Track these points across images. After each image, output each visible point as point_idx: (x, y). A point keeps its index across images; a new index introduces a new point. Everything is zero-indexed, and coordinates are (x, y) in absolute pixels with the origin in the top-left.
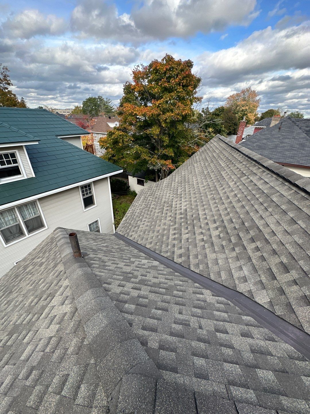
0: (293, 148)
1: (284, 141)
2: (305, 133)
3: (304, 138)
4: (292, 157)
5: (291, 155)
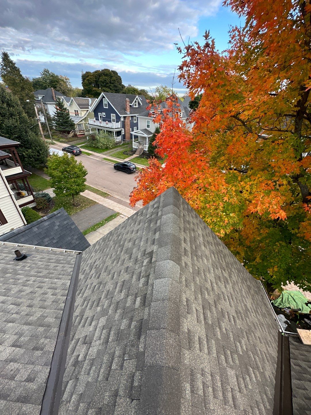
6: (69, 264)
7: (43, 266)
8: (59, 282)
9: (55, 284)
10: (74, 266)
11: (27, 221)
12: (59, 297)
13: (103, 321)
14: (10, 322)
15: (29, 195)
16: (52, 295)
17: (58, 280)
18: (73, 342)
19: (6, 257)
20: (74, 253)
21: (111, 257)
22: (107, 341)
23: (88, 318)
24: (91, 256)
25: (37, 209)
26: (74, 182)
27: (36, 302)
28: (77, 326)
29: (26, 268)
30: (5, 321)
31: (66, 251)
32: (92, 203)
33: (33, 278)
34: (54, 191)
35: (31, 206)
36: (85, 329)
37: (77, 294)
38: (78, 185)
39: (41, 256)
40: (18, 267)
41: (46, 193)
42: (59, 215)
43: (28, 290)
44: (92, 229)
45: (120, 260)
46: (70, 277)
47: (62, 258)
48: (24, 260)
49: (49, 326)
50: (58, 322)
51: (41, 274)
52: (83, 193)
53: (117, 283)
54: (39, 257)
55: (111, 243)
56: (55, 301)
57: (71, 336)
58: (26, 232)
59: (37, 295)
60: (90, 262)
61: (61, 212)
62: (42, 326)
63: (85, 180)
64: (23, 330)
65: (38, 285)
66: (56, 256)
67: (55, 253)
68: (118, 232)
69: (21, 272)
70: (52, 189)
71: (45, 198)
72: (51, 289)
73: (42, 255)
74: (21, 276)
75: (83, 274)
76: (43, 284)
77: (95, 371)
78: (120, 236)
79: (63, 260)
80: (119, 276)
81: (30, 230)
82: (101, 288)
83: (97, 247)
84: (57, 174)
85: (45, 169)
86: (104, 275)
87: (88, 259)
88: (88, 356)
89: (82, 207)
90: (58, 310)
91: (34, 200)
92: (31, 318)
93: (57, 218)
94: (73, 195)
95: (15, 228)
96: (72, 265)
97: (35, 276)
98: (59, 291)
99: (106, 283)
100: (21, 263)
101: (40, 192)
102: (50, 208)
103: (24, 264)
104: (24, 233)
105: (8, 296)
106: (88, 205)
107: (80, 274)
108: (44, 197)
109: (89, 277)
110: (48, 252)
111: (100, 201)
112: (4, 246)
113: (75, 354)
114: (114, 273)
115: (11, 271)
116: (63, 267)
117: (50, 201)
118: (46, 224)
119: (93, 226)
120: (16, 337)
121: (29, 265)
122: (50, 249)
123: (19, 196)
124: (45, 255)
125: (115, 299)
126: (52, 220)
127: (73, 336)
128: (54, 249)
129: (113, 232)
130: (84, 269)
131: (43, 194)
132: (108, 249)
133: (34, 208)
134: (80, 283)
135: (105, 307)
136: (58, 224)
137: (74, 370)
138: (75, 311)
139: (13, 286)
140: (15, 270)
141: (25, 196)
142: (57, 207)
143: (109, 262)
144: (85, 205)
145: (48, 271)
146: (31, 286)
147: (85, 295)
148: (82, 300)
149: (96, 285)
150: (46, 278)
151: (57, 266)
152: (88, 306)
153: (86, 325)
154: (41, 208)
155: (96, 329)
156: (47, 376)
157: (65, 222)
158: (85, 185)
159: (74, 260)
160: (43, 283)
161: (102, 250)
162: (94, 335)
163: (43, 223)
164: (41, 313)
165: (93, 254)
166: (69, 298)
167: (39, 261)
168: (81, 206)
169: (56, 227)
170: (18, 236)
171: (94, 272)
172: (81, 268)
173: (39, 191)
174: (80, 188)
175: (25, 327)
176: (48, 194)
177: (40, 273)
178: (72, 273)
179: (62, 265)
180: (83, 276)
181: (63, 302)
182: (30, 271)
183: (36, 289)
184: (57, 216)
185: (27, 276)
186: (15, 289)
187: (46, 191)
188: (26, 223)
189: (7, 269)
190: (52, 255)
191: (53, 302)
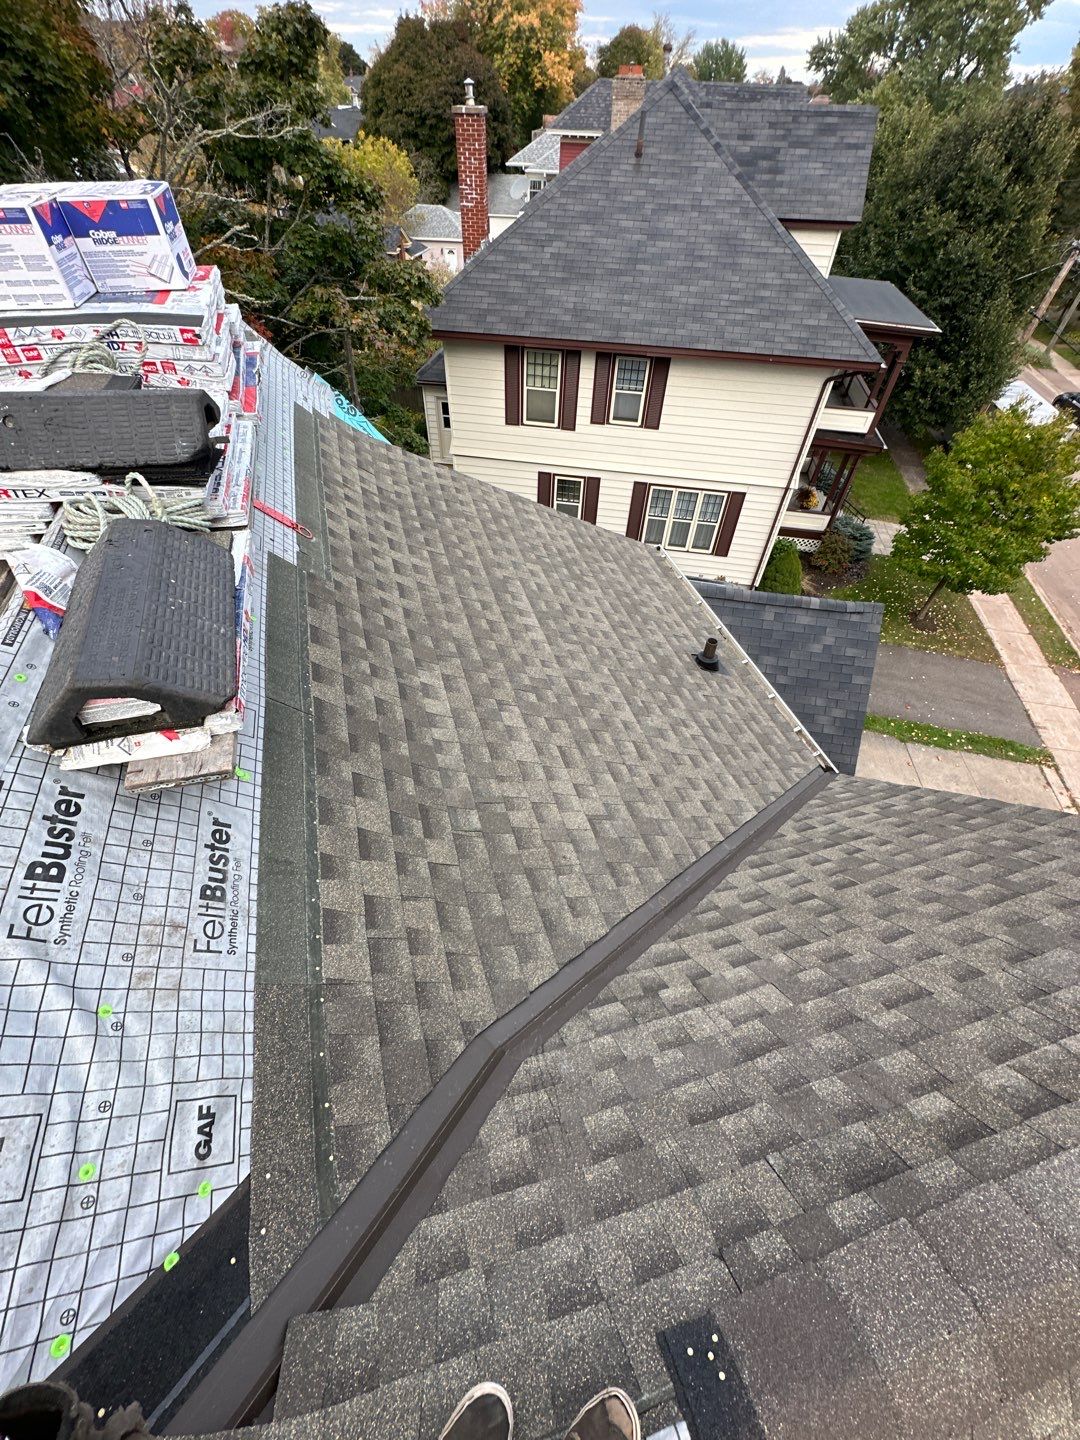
0: (700, 264)
1: (661, 225)
2: (739, 177)
3: (732, 203)
4: (696, 314)
5: (692, 301)
6: (782, 770)
7: (730, 721)
8: (733, 792)
9: (725, 785)
10: (790, 786)
11: (764, 578)
12: (710, 822)
13: (770, 997)
14: (612, 774)
15: (823, 512)
16: (702, 802)
17: (734, 782)
18: (672, 945)
19: (686, 637)
20: (815, 754)
21: (929, 878)
22: (751, 1054)
23: (737, 942)
24: (860, 809)
25: (809, 562)
26: (993, 543)
27: (670, 783)
28: (700, 928)
29: (700, 694)
30: (608, 764)
31: (800, 732)
32: (983, 650)
33: (696, 730)
34: (898, 539)
35: (803, 545)
36: (715, 956)
37: (749, 858)
38: (993, 561)
39: (742, 695)
40: (688, 677)
41: (872, 530)
42: (855, 618)
43: (673, 745)
44: (899, 726)
45: (965, 922)
46: (762, 804)
47: (779, 738)
48: (707, 673)
49: (655, 855)
50: (675, 870)
51: (714, 735)
52: (986, 597)
53: (891, 968)
54: (738, 691)
55: (968, 839)
56: (698, 823)
57: (676, 929)
58: (748, 607)
59: (679, 771)
60: (842, 818)
61: (868, 613)
62: (647, 842)
63: (1038, 555)
64: (618, 811)
65: (693, 752)
66: (771, 724)
67: (773, 714)
68: (1028, 829)
69: (687, 693)
70: (897, 526)
71: (853, 543)
72: (710, 787)
73: (745, 692)
74: (681, 704)
75: (799, 831)
76: (704, 761)
77: (677, 1064)
78: (1030, 852)
79: (778, 747)
80: (920, 959)
81: (757, 608)
82: (825, 919)
83: (900, 803)
84: (962, 484)
85: (937, 451)
86: (859, 897)
87: (843, 809)
88: (682, 1015)
89: (934, 640)
90: (691, 845)
91: (824, 533)
92: (641, 805)
93: (841, 624)
94: (943, 582)
95: (727, 580)
96: (790, 781)
97: (702, 727)
98: (721, 809)
99: (851, 926)
100: (699, 673)
101: (857, 521)
102: (839, 582)
103: (702, 682)
104: (741, 606)
105: (639, 722)
106: (959, 647)
107: (790, 822)
108: (855, 538)
109: (812, 856)
110: (762, 697)
111: (1017, 662)
112: (697, 610)
113: (660, 970)
114: (907, 932)
115: (674, 675)
116: (765, 763)
117: (858, 560)
118: (804, 619)
119: (909, 723)
120: (602, 811)
121: (709, 691)
122: (773, 693)
123: (802, 501)
124: (751, 699)
125: (849, 997)
126: (823, 621)
127: (680, 936)
128: (780, 704)
129: (1007, 810)
130: (809, 822)
131: (859, 528)
132: (937, 846)
133: (805, 556)
134: (774, 843)
135: (801, 976)
136: (829, 640)
137: (640, 998)
138: (718, 891)
139: (658, 710)
140: (680, 679)
141: (812, 509)
142: (862, 591)
143: (908, 882)
144: (950, 642)
145: (730, 741)
146: (684, 743)
147: (768, 885)
148: (753, 888)
149: (813, 897)
150: (718, 754)
151: (755, 750)
152: (758, 920)
153: (725, 951)
154: (819, 568)
155: (740, 991)
156: (594, 939)
157: (850, 652)
158: (1017, 575)
159: (803, 773)
160: (706, 758)
161: (910, 827)
162: (726, 996)
163: (799, 612)
164: (662, 817)
165: (870, 810)
166: (727, 847)
167: (731, 702)
168: (934, 637)
169: (817, 648)
170: (727, 604)
171: (834, 857)
172: (804, 811)
173: (858, 513)
174: (988, 575)
175: (624, 812)
176: (870, 537)
177: (716, 730)
178: (773, 799)
179: (768, 759)
180: (796, 836)
181: (710, 843)
182: (702, 707)
183: (686, 758)
184: (847, 617)
185: (690, 711)
186: (656, 720)
187: (873, 525)
188: (757, 584)
189: (671, 664)
190: (763, 713)
191: (694, 819)
